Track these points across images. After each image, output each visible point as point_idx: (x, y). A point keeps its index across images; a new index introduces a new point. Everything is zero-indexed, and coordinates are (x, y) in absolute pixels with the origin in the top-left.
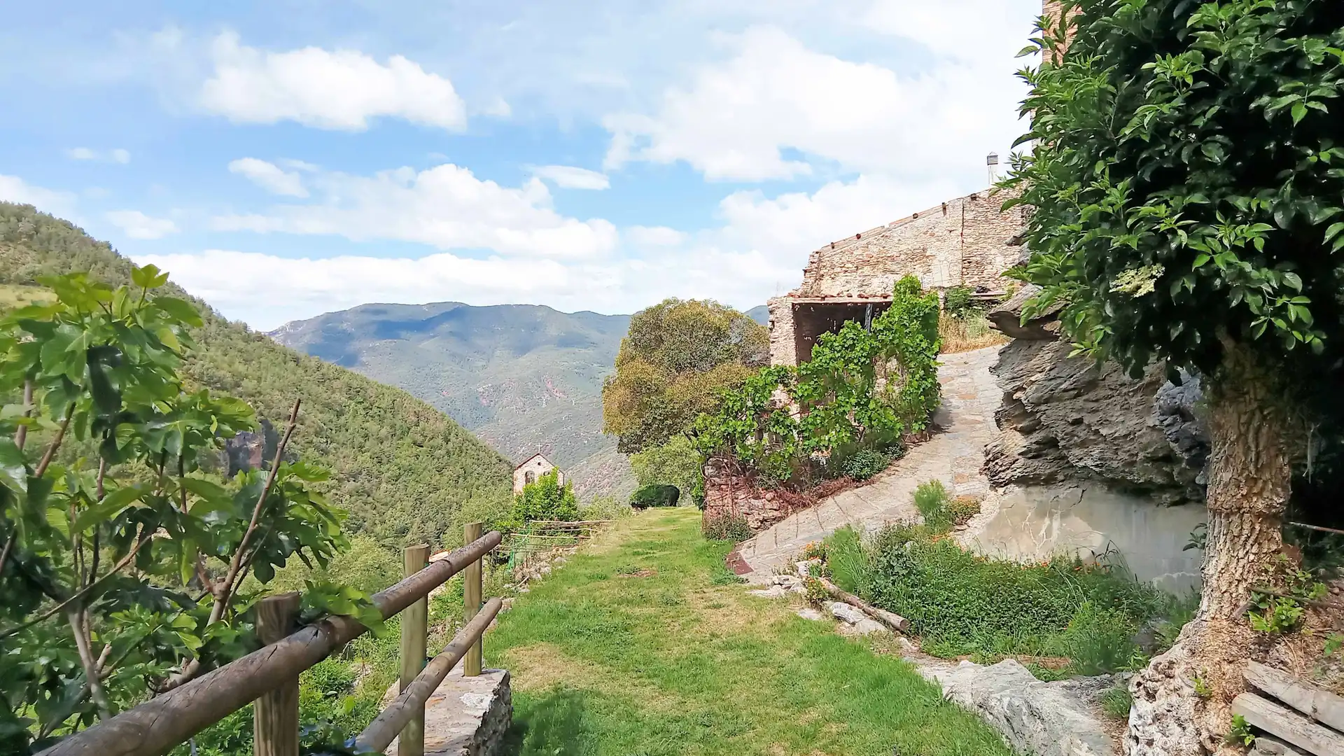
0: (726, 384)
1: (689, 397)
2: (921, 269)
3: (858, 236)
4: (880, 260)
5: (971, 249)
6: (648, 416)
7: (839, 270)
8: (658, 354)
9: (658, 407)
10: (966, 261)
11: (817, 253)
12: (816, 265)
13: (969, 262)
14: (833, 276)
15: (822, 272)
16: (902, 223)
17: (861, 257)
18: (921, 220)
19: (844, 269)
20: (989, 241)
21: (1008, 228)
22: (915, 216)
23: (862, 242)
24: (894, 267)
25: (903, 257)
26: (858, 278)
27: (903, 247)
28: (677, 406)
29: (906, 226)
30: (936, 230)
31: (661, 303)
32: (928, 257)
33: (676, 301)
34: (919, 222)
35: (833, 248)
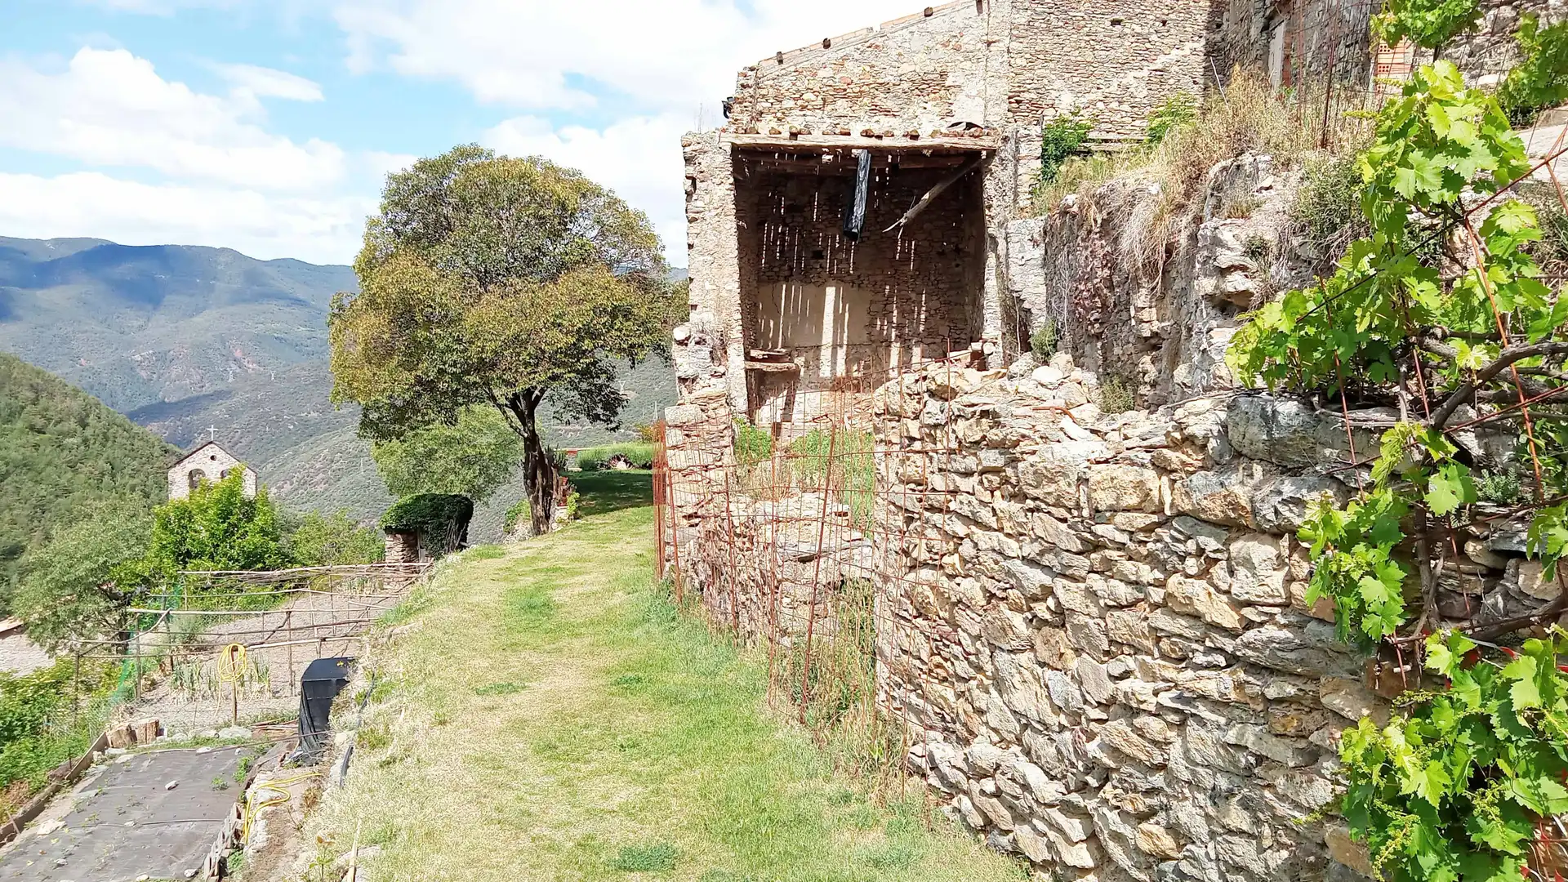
0: (588, 306)
1: (514, 329)
2: (937, 109)
3: (827, 44)
4: (865, 88)
5: (1022, 78)
6: (427, 368)
7: (791, 104)
8: (443, 250)
9: (449, 350)
10: (1015, 100)
11: (752, 69)
12: (751, 91)
13: (1018, 102)
14: (779, 115)
15: (759, 107)
16: (905, 24)
17: (831, 83)
18: (939, 20)
19: (800, 102)
20: (1052, 65)
21: (1083, 45)
22: (928, 13)
23: (831, 55)
24: (889, 104)
25: (906, 86)
26: (829, 121)
27: (906, 68)
28: (490, 346)
29: (911, 29)
30: (965, 39)
31: (447, 153)
32: (947, 88)
33: (475, 152)
34: (933, 23)
35: (781, 62)
